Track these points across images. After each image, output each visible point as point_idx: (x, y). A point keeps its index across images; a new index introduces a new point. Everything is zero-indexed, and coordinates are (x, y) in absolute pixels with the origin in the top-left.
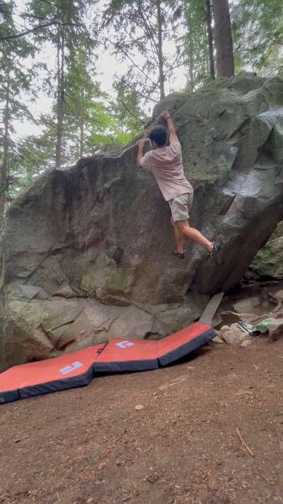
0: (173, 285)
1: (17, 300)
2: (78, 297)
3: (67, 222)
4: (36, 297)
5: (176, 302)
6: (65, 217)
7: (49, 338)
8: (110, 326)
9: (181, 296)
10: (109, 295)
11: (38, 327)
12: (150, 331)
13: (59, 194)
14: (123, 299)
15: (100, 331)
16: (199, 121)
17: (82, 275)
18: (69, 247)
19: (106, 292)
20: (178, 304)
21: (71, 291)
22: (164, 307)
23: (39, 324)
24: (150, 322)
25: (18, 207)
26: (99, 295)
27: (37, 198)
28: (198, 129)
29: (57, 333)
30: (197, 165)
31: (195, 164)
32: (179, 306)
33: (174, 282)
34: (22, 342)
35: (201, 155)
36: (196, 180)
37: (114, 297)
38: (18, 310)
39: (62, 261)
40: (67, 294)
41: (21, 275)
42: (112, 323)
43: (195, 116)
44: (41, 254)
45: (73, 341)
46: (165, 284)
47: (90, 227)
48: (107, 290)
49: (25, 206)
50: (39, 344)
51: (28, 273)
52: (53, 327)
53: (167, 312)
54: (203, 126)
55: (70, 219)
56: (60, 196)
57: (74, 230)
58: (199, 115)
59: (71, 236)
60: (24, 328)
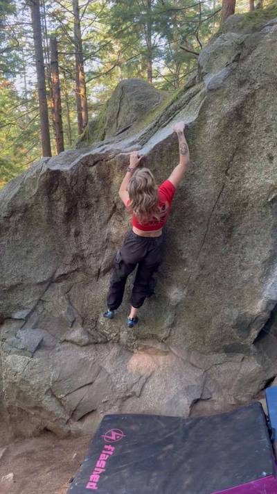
0: (233, 330)
1: (16, 353)
2: (96, 344)
3: (72, 238)
4: (40, 346)
5: (239, 352)
6: (69, 231)
7: (62, 406)
8: (142, 389)
10: (139, 342)
11: (47, 392)
12: (199, 397)
13: (57, 201)
15: (129, 397)
17: (98, 313)
18: (77, 270)
19: (134, 338)
20: (241, 356)
21: (86, 339)
23: (47, 388)
24: (199, 383)
26: (124, 340)
27: (27, 208)
29: (73, 400)
32: (244, 358)
34: (29, 408)
38: (19, 368)
39: (69, 291)
40: (81, 341)
41: (16, 316)
42: (144, 384)
44: (40, 284)
45: (93, 412)
47: (106, 247)
48: (134, 335)
49: (11, 219)
50: (50, 413)
51: (26, 313)
52: (67, 392)
53: (223, 368)
55: (77, 234)
56: (59, 203)
57: (83, 250)
59: (79, 257)
60: (30, 394)
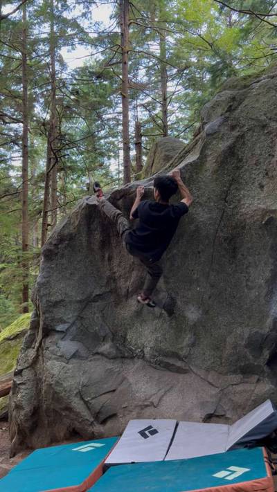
0: (246, 350)
1: (55, 359)
2: (123, 357)
3: (106, 263)
4: (75, 356)
5: (254, 373)
6: (104, 257)
7: (89, 408)
8: (160, 400)
9: (260, 366)
10: (160, 358)
11: (77, 393)
12: (212, 412)
13: (95, 231)
14: (179, 364)
15: (147, 406)
16: (264, 127)
17: (126, 329)
18: (111, 292)
19: (157, 354)
20: (257, 377)
21: (114, 351)
22: (236, 378)
23: (77, 391)
24: (214, 400)
25: (52, 248)
26: (147, 356)
27: (71, 237)
28: (263, 137)
29: (97, 403)
30: (265, 189)
31: (262, 187)
32: (258, 380)
33: (246, 346)
34: (61, 409)
35: (270, 174)
36: (264, 210)
37: (166, 360)
38: (55, 372)
39: (104, 309)
40: (109, 353)
41: (58, 328)
42: (163, 396)
43: (258, 120)
44: (80, 302)
45: (114, 416)
46: (235, 348)
47: (133, 270)
48: (157, 351)
49: (60, 246)
50: (78, 414)
51: (66, 326)
52: (93, 396)
53: (240, 388)
54: (270, 133)
55: (110, 259)
56: (96, 232)
57: (115, 273)
58: (264, 118)
59: (112, 279)
60: (62, 395)
